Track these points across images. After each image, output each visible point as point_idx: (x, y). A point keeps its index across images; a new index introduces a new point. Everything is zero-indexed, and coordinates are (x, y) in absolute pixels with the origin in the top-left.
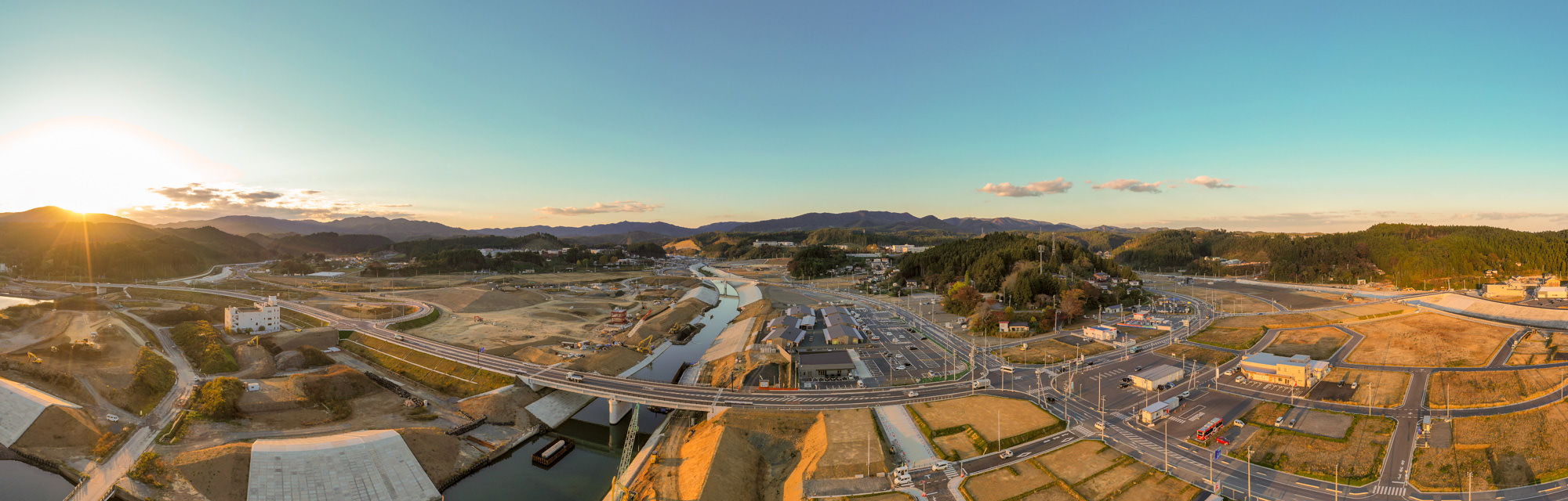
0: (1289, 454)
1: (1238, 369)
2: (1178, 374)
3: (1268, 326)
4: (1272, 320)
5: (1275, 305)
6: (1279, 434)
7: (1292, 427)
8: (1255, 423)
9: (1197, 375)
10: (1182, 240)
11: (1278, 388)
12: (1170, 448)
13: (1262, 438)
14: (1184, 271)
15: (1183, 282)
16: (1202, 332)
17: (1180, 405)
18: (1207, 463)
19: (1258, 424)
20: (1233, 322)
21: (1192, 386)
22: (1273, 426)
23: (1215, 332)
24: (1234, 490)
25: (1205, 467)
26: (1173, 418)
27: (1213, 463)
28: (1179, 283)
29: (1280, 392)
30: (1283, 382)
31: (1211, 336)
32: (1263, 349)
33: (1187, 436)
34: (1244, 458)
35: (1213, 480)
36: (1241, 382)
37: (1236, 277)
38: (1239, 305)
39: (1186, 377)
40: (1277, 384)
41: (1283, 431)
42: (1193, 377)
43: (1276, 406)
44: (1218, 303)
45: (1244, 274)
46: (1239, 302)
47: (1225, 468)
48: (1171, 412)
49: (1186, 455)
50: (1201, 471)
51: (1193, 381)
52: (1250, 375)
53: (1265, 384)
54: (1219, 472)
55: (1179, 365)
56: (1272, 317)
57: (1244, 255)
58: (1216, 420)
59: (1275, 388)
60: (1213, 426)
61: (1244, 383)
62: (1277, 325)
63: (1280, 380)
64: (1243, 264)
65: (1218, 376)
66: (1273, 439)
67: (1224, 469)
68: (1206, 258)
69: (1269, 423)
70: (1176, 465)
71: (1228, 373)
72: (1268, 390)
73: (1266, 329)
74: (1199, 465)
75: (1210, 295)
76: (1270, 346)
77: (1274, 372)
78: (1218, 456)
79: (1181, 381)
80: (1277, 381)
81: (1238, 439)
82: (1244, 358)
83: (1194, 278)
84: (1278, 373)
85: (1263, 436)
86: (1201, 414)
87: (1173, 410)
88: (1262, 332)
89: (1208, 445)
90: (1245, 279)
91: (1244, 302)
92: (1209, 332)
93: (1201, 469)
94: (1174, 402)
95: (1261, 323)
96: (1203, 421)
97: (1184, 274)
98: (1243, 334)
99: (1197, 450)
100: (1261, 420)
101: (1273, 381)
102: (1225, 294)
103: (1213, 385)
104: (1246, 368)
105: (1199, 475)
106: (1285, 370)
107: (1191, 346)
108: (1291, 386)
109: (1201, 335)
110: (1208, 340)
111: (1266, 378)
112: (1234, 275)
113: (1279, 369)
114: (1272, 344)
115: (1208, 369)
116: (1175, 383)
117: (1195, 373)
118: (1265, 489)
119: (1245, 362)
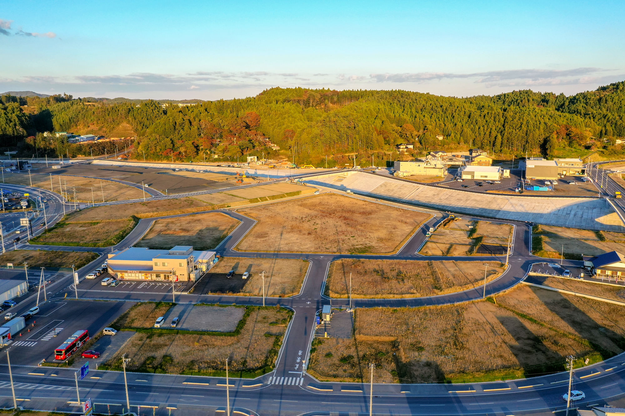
0: (173, 355)
1: (104, 269)
2: (21, 288)
3: (138, 216)
4: (144, 208)
5: (146, 190)
6: (160, 335)
7: (175, 325)
8: (130, 328)
9: (47, 285)
10: (5, 109)
11: (156, 285)
12: (17, 379)
13: (139, 342)
14: (14, 153)
15: (14, 168)
16: (50, 230)
17: (27, 325)
18: (72, 383)
19: (134, 328)
20: (91, 214)
21: (42, 299)
22: (152, 328)
23: (68, 229)
24: (108, 404)
25: (70, 388)
26: (17, 344)
27: (78, 382)
28: (8, 170)
29: (159, 289)
30: (162, 278)
31: (64, 235)
32: (135, 243)
33: (41, 359)
34: (119, 368)
35: (81, 401)
36: (109, 284)
37: (92, 157)
38: (99, 193)
39: (32, 289)
40: (155, 281)
41: (164, 331)
42: (42, 288)
43: (154, 306)
44: (69, 191)
45: (103, 153)
46: (99, 189)
47: (96, 383)
48: (14, 337)
49: (41, 381)
50: (64, 394)
51: (42, 294)
52: (119, 275)
53: (139, 282)
54: (88, 390)
55: (20, 277)
56: (143, 204)
57: (100, 129)
58: (78, 334)
59: (152, 286)
60: (76, 340)
61: (114, 285)
62: (151, 214)
63: (158, 276)
64: (100, 141)
65: (77, 281)
66: (153, 342)
67: (95, 385)
68: (45, 134)
69: (147, 325)
70: (29, 396)
71: (90, 277)
72: (144, 289)
73: (136, 220)
74: (61, 388)
75: (58, 183)
76: (143, 239)
77: (150, 269)
78: (86, 373)
79: (25, 296)
80: (154, 277)
81: (109, 349)
82: (110, 256)
83: (31, 161)
84: (155, 268)
85: (141, 340)
86: (58, 330)
87: (18, 333)
88: (132, 222)
89: (70, 363)
90: (104, 159)
91: (105, 188)
92: (59, 230)
93: (63, 392)
94: (18, 323)
95: (130, 212)
96: (62, 337)
97: (13, 157)
98: (107, 228)
99: (57, 373)
100: (137, 324)
101: (150, 279)
102: (79, 180)
103: (71, 293)
104: (113, 267)
105: (61, 399)
106: (164, 265)
107: (36, 252)
108: (171, 282)
109: (48, 234)
110: (59, 240)
111: (140, 276)
112: (89, 154)
113: (156, 264)
114: (145, 237)
115: (62, 275)
116: (17, 300)
117: (45, 282)
118: (147, 396)
119: (112, 261)
